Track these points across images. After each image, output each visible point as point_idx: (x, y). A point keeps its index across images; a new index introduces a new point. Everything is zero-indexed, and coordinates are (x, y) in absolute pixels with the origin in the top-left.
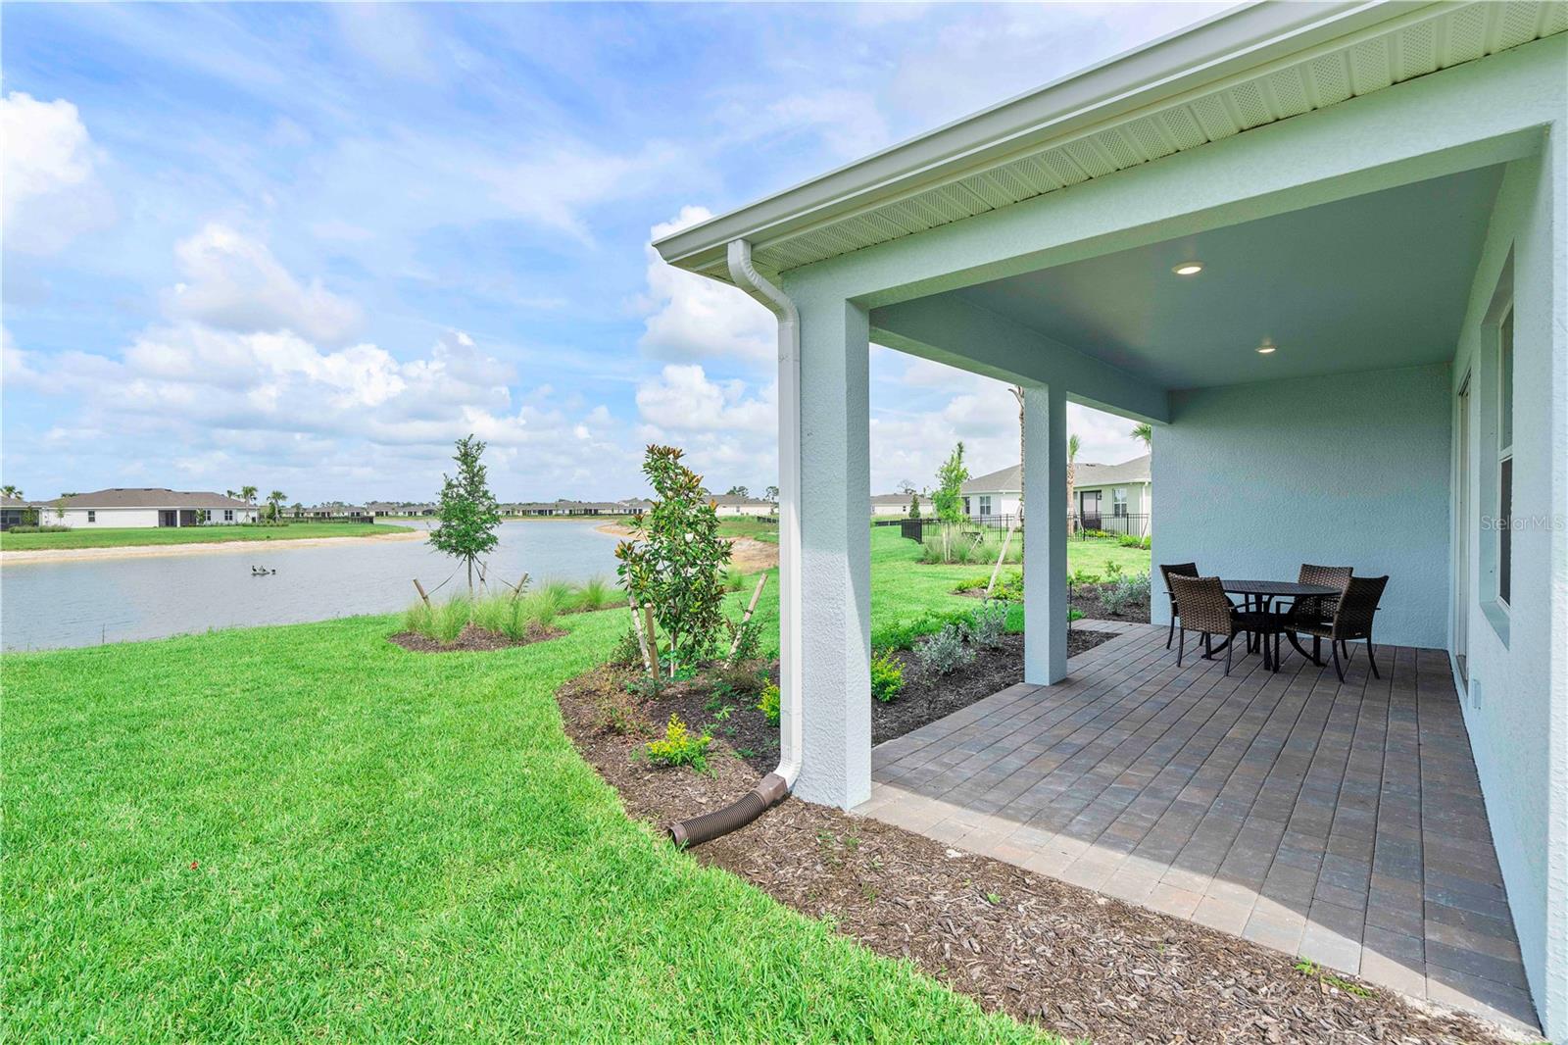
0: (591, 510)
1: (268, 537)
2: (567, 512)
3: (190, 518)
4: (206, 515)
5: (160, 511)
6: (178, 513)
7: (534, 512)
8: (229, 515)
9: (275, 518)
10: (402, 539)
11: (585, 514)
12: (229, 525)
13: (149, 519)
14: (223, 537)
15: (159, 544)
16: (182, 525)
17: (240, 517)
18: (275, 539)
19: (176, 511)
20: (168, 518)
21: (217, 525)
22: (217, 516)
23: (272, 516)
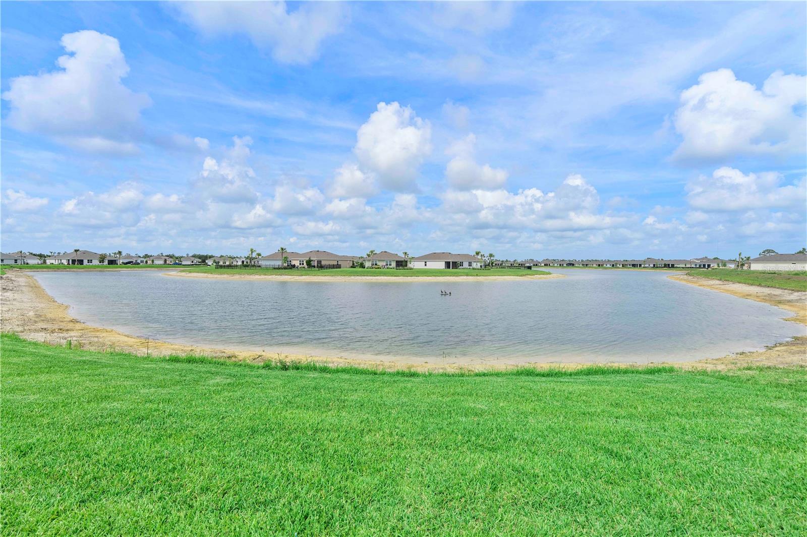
0: (669, 265)
1: (477, 275)
2: (652, 265)
3: (455, 265)
4: (461, 264)
5: (446, 262)
6: (451, 263)
7: (630, 265)
8: (470, 264)
9: (491, 265)
10: (540, 278)
11: (664, 267)
12: (470, 269)
13: (441, 265)
14: (460, 274)
15: (435, 276)
16: (452, 268)
17: (474, 265)
18: (480, 276)
20: (448, 265)
21: (464, 269)
22: (466, 265)
23: (489, 265)
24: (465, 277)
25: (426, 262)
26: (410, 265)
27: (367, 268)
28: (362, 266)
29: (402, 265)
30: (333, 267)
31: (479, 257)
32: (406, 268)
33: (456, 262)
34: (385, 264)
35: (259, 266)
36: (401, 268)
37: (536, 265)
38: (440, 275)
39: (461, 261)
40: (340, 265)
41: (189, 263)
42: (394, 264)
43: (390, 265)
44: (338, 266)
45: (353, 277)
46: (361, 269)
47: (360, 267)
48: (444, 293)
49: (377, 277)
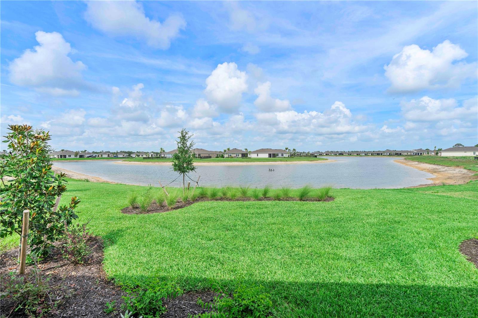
0: (398, 153)
1: (286, 161)
2: (388, 154)
3: (274, 156)
4: (277, 155)
5: (269, 154)
7: (375, 154)
8: (282, 155)
10: (321, 162)
11: (395, 155)
12: (282, 157)
13: (266, 156)
14: (277, 161)
15: (264, 162)
17: (285, 155)
18: (288, 161)
19: (271, 154)
20: (270, 155)
21: (279, 157)
22: (280, 155)
23: (293, 155)
24: (280, 162)
25: (258, 154)
26: (249, 156)
27: (226, 158)
28: (223, 157)
29: (245, 156)
30: (207, 157)
31: (287, 151)
32: (247, 157)
33: (275, 154)
34: (235, 155)
35: (166, 158)
36: (244, 157)
37: (321, 155)
38: (266, 161)
39: (277, 153)
40: (211, 156)
41: (122, 156)
42: (240, 156)
43: (238, 156)
44: (210, 157)
45: (219, 163)
46: (222, 159)
47: (221, 157)
48: (270, 170)
49: (232, 163)
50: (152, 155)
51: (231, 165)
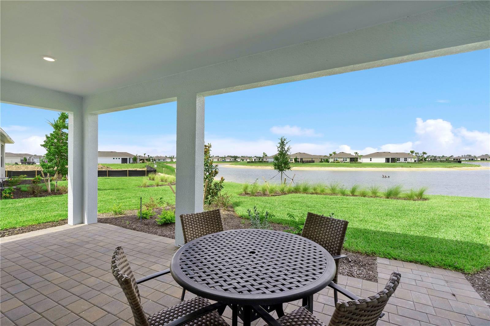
1: (410, 167)
3: (394, 160)
4: (398, 159)
5: (386, 158)
6: (390, 159)
8: (406, 159)
9: (424, 160)
12: (405, 163)
13: (383, 160)
15: (378, 167)
16: (391, 162)
17: (409, 160)
18: (412, 168)
20: (388, 160)
21: (401, 162)
22: (402, 160)
23: (422, 160)
24: (401, 168)
25: (371, 159)
26: (359, 161)
27: (331, 163)
28: (327, 161)
29: (354, 161)
30: (310, 162)
31: (414, 154)
32: (357, 162)
33: (394, 158)
34: (342, 160)
35: (268, 162)
36: (353, 162)
38: (381, 166)
39: (398, 157)
40: (314, 161)
41: (229, 160)
42: (348, 160)
43: (346, 160)
44: (313, 162)
45: (323, 168)
46: (327, 163)
47: (326, 162)
49: (338, 168)
50: (255, 159)
51: (336, 170)
